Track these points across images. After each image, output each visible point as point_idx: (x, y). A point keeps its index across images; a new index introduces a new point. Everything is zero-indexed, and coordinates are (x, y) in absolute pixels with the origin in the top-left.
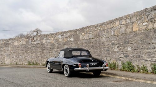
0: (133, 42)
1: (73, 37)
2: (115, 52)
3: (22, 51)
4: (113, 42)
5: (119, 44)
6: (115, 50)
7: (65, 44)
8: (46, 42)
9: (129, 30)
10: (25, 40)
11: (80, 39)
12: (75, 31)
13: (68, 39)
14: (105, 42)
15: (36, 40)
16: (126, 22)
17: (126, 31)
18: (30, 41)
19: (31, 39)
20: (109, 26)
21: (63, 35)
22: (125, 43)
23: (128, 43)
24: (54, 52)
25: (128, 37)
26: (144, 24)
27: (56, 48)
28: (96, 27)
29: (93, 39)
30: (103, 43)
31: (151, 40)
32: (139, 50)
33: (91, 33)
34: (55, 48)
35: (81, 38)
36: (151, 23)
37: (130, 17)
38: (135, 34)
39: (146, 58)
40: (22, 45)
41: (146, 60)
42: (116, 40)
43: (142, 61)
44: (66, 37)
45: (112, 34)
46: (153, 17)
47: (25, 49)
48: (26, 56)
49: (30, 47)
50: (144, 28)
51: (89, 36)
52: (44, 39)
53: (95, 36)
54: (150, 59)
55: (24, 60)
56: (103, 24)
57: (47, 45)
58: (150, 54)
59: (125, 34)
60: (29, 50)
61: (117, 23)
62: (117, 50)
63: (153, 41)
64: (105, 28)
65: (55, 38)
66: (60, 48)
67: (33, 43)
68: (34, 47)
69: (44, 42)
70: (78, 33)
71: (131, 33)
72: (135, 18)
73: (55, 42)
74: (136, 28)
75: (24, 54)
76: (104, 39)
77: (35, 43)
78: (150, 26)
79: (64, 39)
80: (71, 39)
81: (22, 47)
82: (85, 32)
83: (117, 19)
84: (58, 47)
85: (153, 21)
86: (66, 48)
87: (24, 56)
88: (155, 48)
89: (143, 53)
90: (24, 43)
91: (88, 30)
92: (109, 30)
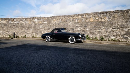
0: (90, 26)
2: (78, 31)
3: (3, 27)
4: (77, 25)
5: (81, 27)
6: (78, 30)
10: (6, 20)
13: (43, 22)
15: (16, 21)
16: (86, 17)
18: (11, 21)
20: (74, 17)
21: (39, 19)
22: (85, 26)
23: (87, 27)
24: (31, 29)
26: (96, 19)
27: (33, 27)
28: (64, 17)
30: (70, 26)
31: (100, 26)
32: (93, 30)
35: (52, 22)
38: (91, 23)
39: (97, 34)
40: (3, 23)
41: (97, 35)
42: (79, 25)
43: (95, 35)
44: (41, 21)
45: (77, 21)
46: (101, 16)
47: (5, 27)
48: (7, 32)
49: (10, 25)
50: (96, 20)
51: (59, 21)
52: (23, 21)
53: (63, 22)
54: (99, 34)
55: (5, 34)
56: (69, 16)
57: (26, 25)
58: (99, 32)
59: (85, 22)
60: (9, 28)
61: (80, 17)
62: (80, 30)
63: (101, 27)
64: (71, 18)
65: (32, 20)
66: (36, 27)
67: (13, 23)
68: (14, 25)
69: (23, 22)
70: (50, 19)
71: (88, 22)
72: (92, 16)
73: (32, 23)
74: (92, 20)
75: (4, 30)
76: (70, 24)
77: (15, 23)
78: (100, 20)
79: (39, 22)
80: (45, 22)
81: (3, 25)
82: (56, 19)
83: (80, 14)
84: (35, 27)
85: (101, 18)
86: (41, 27)
87: (4, 31)
88: (102, 30)
89: (95, 32)
90: (4, 22)
91: (58, 18)
92: (74, 19)
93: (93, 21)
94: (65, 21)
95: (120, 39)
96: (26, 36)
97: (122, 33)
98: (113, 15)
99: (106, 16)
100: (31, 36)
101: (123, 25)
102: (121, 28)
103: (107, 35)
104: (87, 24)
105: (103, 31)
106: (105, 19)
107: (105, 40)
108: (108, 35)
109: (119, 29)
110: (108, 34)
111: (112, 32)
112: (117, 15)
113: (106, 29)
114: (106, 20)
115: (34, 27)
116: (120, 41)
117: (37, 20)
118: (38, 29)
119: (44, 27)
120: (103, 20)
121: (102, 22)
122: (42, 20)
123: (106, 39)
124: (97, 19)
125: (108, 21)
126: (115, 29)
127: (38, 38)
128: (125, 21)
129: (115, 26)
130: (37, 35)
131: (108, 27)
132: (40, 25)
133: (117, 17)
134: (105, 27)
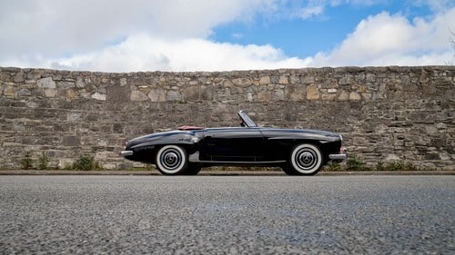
0: (306, 119)
1: (103, 90)
4: (253, 114)
5: (271, 119)
7: (72, 108)
9: (295, 97)
11: (133, 99)
13: (85, 95)
14: (224, 112)
16: (289, 81)
17: (288, 97)
21: (63, 80)
22: (288, 118)
23: (295, 120)
24: (16, 127)
26: (330, 91)
27: (28, 116)
28: (194, 78)
29: (181, 103)
30: (219, 115)
31: (345, 118)
33: (174, 88)
34: (23, 116)
35: (134, 95)
36: (343, 91)
37: (300, 74)
38: (312, 106)
42: (263, 111)
44: (76, 89)
45: (250, 98)
46: (348, 82)
50: (331, 97)
51: (166, 94)
53: (188, 98)
56: (216, 75)
59: (286, 103)
61: (265, 80)
63: (348, 119)
64: (226, 84)
66: (48, 117)
70: (123, 82)
71: (300, 102)
72: (312, 78)
73: (26, 97)
74: (312, 95)
76: (221, 106)
78: (343, 96)
79: (65, 92)
80: (96, 96)
82: (154, 85)
83: (263, 72)
84: (39, 114)
85: (348, 88)
86: (72, 117)
88: (353, 130)
91: (163, 79)
92: (240, 90)
93: (317, 97)
94: (196, 96)
95: (415, 163)
97: (421, 141)
98: (389, 80)
99: (364, 82)
100: (14, 160)
101: (423, 116)
102: (415, 125)
103: (371, 149)
104: (294, 109)
105: (357, 135)
106: (360, 93)
108: (375, 151)
109: (409, 129)
110: (375, 144)
111: (388, 139)
112: (398, 81)
113: (366, 127)
114: (364, 95)
115: (37, 117)
116: (418, 168)
117: (53, 85)
118: (58, 128)
119: (92, 118)
120: (354, 96)
121: (354, 105)
122: (80, 84)
124: (334, 90)
125: (371, 98)
126: (398, 129)
127: (57, 168)
128: (426, 102)
129: (397, 119)
130: (52, 154)
131: (372, 121)
132: (67, 107)
133: (401, 88)
134: (363, 121)
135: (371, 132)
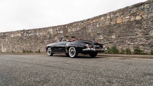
0: (117, 32)
1: (62, 30)
2: (101, 40)
3: (18, 41)
4: (98, 32)
5: (104, 34)
6: (100, 38)
8: (39, 34)
9: (113, 23)
10: (21, 33)
11: (69, 32)
12: (65, 26)
13: (58, 32)
14: (91, 33)
15: (30, 33)
16: (110, 17)
17: (110, 23)
18: (25, 33)
19: (26, 32)
20: (94, 21)
21: (54, 29)
22: (110, 32)
23: (112, 33)
24: (45, 42)
25: (112, 28)
26: (126, 18)
28: (83, 22)
29: (80, 31)
30: (89, 34)
31: (133, 29)
32: (122, 37)
33: (78, 26)
34: (47, 39)
35: (69, 30)
36: (133, 17)
37: (114, 13)
38: (119, 25)
39: (129, 43)
40: (18, 37)
41: (129, 45)
42: (102, 31)
43: (126, 45)
44: (57, 31)
45: (98, 26)
46: (135, 12)
47: (20, 40)
48: (21, 46)
49: (24, 38)
50: (127, 20)
51: (76, 29)
52: (38, 32)
53: (81, 29)
54: (133, 44)
55: (19, 49)
56: (89, 20)
57: (40, 37)
58: (132, 40)
59: (109, 26)
60: (24, 41)
61: (102, 18)
62: (102, 38)
63: (135, 30)
64: (91, 23)
65: (47, 31)
66: (51, 39)
67: (27, 35)
68: (28, 38)
69: (37, 34)
70: (66, 27)
71: (114, 25)
72: (119, 14)
73: (47, 34)
74: (119, 21)
75: (19, 44)
76: (90, 31)
77: (29, 35)
78: (132, 19)
79: (54, 32)
80: (61, 32)
81: (18, 39)
82: (73, 26)
83: (102, 15)
85: (135, 15)
86: (56, 38)
87: (19, 46)
88: (137, 35)
89: (126, 39)
90: (20, 35)
91: (75, 24)
92: (95, 24)
93: (121, 21)
94: (83, 28)
96: (40, 51)
99: (143, 9)
103: (147, 43)
105: (139, 37)
106: (141, 16)
107: (144, 54)
108: (149, 44)
110: (149, 41)
113: (144, 33)
114: (143, 16)
115: (49, 39)
117: (52, 30)
118: (53, 41)
119: (60, 38)
120: (138, 18)
121: (138, 22)
122: (57, 29)
123: (146, 51)
125: (147, 17)
131: (148, 29)
132: (55, 36)
134: (143, 30)
135: (147, 35)
